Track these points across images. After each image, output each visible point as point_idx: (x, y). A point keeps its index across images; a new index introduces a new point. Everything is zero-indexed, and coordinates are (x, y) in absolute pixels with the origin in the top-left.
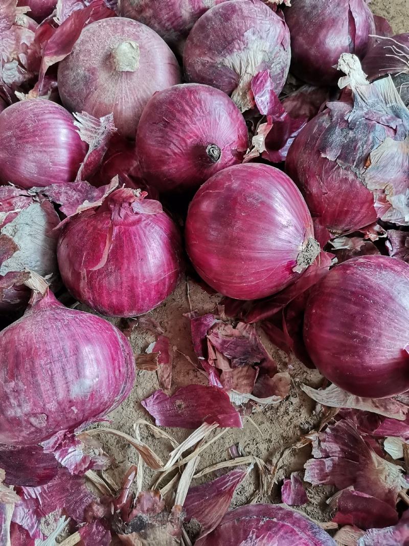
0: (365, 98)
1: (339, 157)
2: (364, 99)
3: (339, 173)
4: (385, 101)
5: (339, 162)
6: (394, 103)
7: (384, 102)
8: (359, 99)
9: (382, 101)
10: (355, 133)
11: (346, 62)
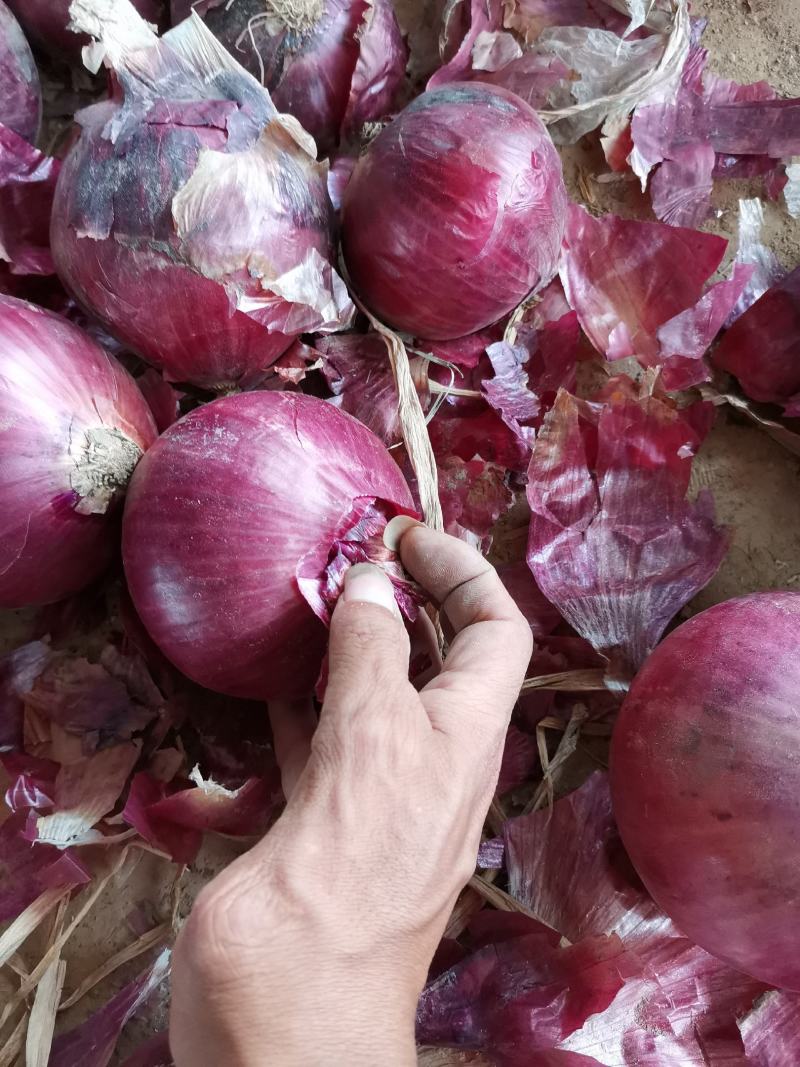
0: (149, 77)
1: (114, 228)
2: (148, 80)
3: (132, 260)
4: (200, 71)
5: (119, 237)
6: (219, 71)
7: (197, 74)
8: (134, 83)
9: (192, 74)
10: (129, 163)
11: (88, 8)
